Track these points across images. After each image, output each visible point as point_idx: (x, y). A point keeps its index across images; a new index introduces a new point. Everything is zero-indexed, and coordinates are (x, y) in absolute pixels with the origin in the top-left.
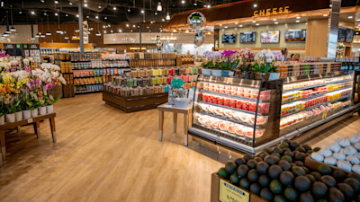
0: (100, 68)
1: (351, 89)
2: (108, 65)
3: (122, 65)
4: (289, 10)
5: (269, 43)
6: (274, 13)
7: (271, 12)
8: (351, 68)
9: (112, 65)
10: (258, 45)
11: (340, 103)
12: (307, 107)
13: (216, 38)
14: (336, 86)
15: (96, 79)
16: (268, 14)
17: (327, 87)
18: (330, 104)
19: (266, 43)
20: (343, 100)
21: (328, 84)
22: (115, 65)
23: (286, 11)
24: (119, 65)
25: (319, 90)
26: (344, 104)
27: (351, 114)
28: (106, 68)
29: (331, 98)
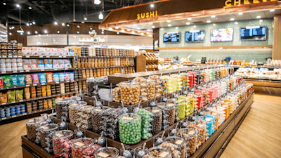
0: (19, 74)
2: (34, 67)
3: (61, 67)
5: (221, 42)
6: (255, 2)
9: (42, 68)
10: (207, 43)
15: (11, 95)
22: (49, 67)
24: (56, 67)
28: (32, 73)
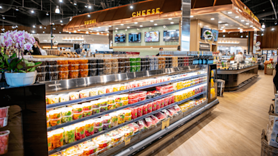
1: (206, 84)
4: (160, 11)
5: (151, 42)
6: (148, 14)
7: (146, 13)
8: (204, 62)
10: (143, 44)
11: (192, 103)
12: (135, 118)
13: (110, 38)
14: (188, 83)
16: (144, 15)
17: (174, 85)
18: (177, 107)
19: (149, 42)
20: (197, 98)
21: (175, 81)
23: (158, 12)
25: (162, 90)
26: (198, 103)
27: (208, 112)
29: (180, 97)
